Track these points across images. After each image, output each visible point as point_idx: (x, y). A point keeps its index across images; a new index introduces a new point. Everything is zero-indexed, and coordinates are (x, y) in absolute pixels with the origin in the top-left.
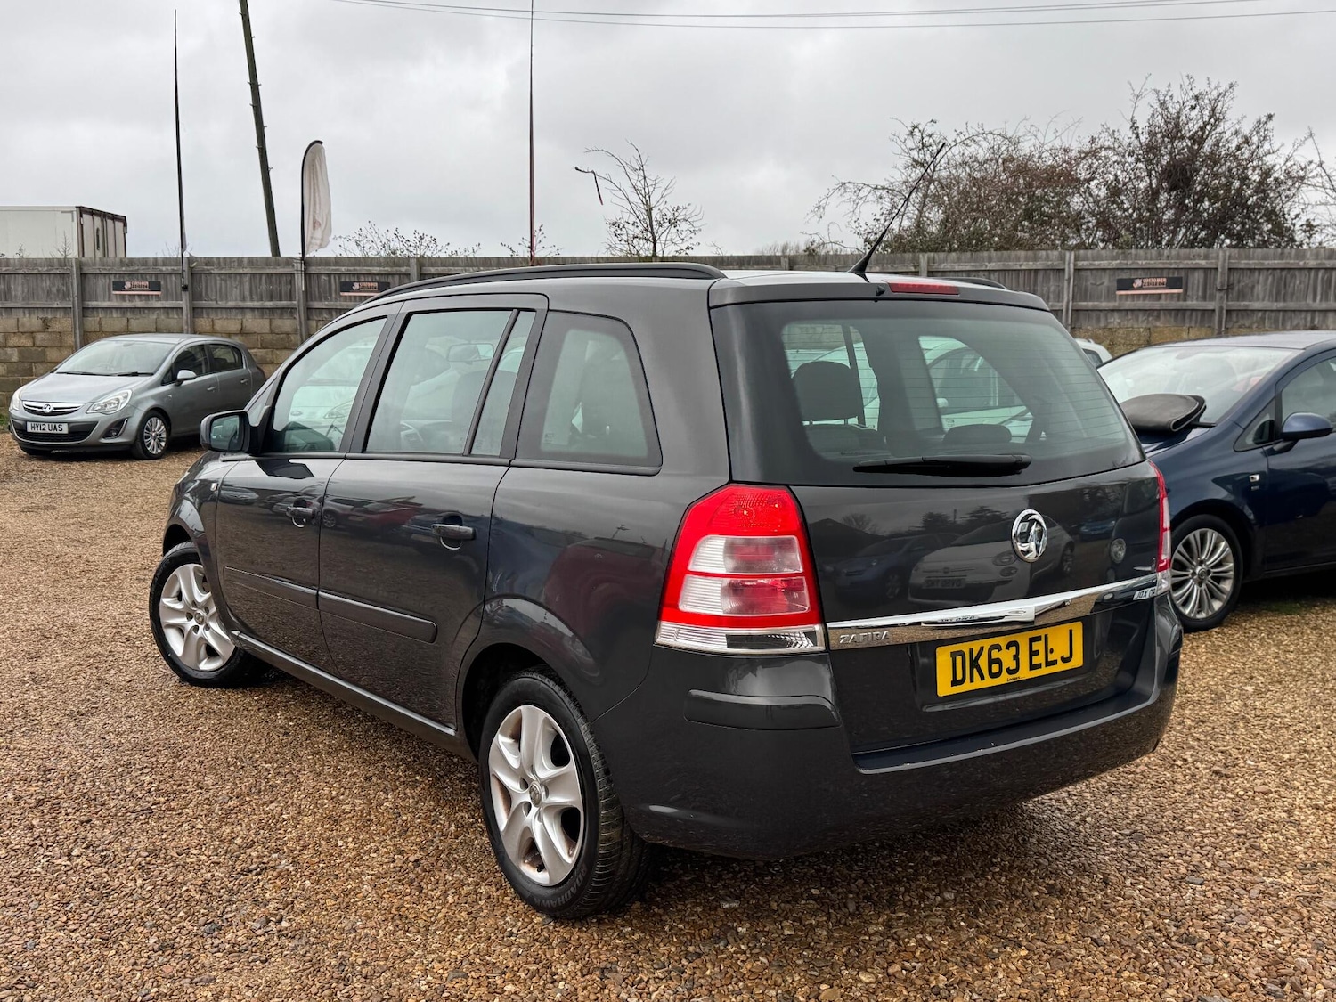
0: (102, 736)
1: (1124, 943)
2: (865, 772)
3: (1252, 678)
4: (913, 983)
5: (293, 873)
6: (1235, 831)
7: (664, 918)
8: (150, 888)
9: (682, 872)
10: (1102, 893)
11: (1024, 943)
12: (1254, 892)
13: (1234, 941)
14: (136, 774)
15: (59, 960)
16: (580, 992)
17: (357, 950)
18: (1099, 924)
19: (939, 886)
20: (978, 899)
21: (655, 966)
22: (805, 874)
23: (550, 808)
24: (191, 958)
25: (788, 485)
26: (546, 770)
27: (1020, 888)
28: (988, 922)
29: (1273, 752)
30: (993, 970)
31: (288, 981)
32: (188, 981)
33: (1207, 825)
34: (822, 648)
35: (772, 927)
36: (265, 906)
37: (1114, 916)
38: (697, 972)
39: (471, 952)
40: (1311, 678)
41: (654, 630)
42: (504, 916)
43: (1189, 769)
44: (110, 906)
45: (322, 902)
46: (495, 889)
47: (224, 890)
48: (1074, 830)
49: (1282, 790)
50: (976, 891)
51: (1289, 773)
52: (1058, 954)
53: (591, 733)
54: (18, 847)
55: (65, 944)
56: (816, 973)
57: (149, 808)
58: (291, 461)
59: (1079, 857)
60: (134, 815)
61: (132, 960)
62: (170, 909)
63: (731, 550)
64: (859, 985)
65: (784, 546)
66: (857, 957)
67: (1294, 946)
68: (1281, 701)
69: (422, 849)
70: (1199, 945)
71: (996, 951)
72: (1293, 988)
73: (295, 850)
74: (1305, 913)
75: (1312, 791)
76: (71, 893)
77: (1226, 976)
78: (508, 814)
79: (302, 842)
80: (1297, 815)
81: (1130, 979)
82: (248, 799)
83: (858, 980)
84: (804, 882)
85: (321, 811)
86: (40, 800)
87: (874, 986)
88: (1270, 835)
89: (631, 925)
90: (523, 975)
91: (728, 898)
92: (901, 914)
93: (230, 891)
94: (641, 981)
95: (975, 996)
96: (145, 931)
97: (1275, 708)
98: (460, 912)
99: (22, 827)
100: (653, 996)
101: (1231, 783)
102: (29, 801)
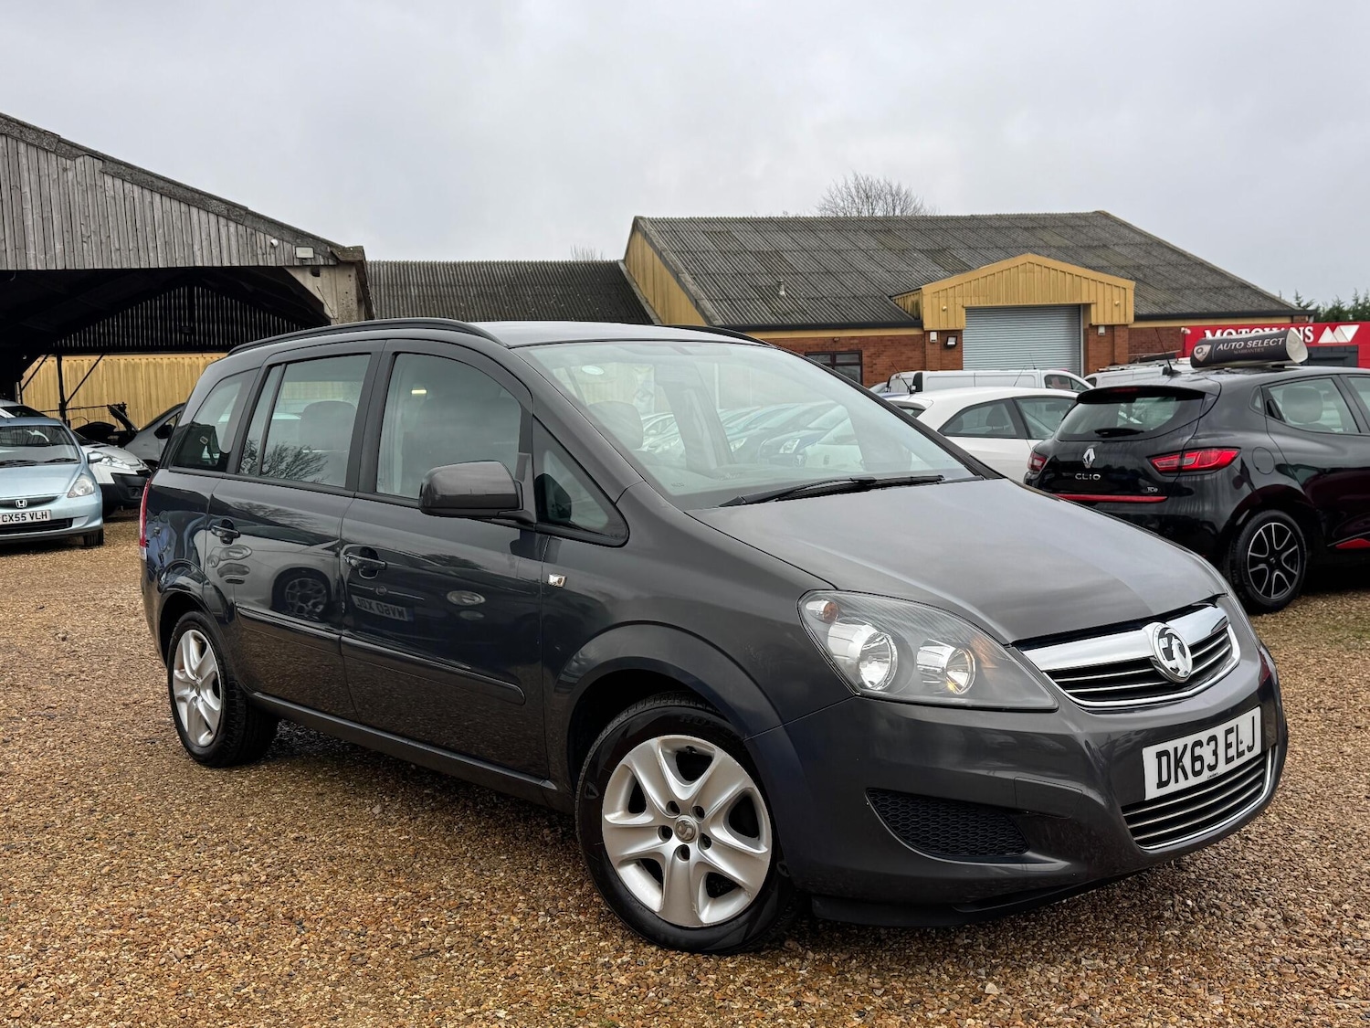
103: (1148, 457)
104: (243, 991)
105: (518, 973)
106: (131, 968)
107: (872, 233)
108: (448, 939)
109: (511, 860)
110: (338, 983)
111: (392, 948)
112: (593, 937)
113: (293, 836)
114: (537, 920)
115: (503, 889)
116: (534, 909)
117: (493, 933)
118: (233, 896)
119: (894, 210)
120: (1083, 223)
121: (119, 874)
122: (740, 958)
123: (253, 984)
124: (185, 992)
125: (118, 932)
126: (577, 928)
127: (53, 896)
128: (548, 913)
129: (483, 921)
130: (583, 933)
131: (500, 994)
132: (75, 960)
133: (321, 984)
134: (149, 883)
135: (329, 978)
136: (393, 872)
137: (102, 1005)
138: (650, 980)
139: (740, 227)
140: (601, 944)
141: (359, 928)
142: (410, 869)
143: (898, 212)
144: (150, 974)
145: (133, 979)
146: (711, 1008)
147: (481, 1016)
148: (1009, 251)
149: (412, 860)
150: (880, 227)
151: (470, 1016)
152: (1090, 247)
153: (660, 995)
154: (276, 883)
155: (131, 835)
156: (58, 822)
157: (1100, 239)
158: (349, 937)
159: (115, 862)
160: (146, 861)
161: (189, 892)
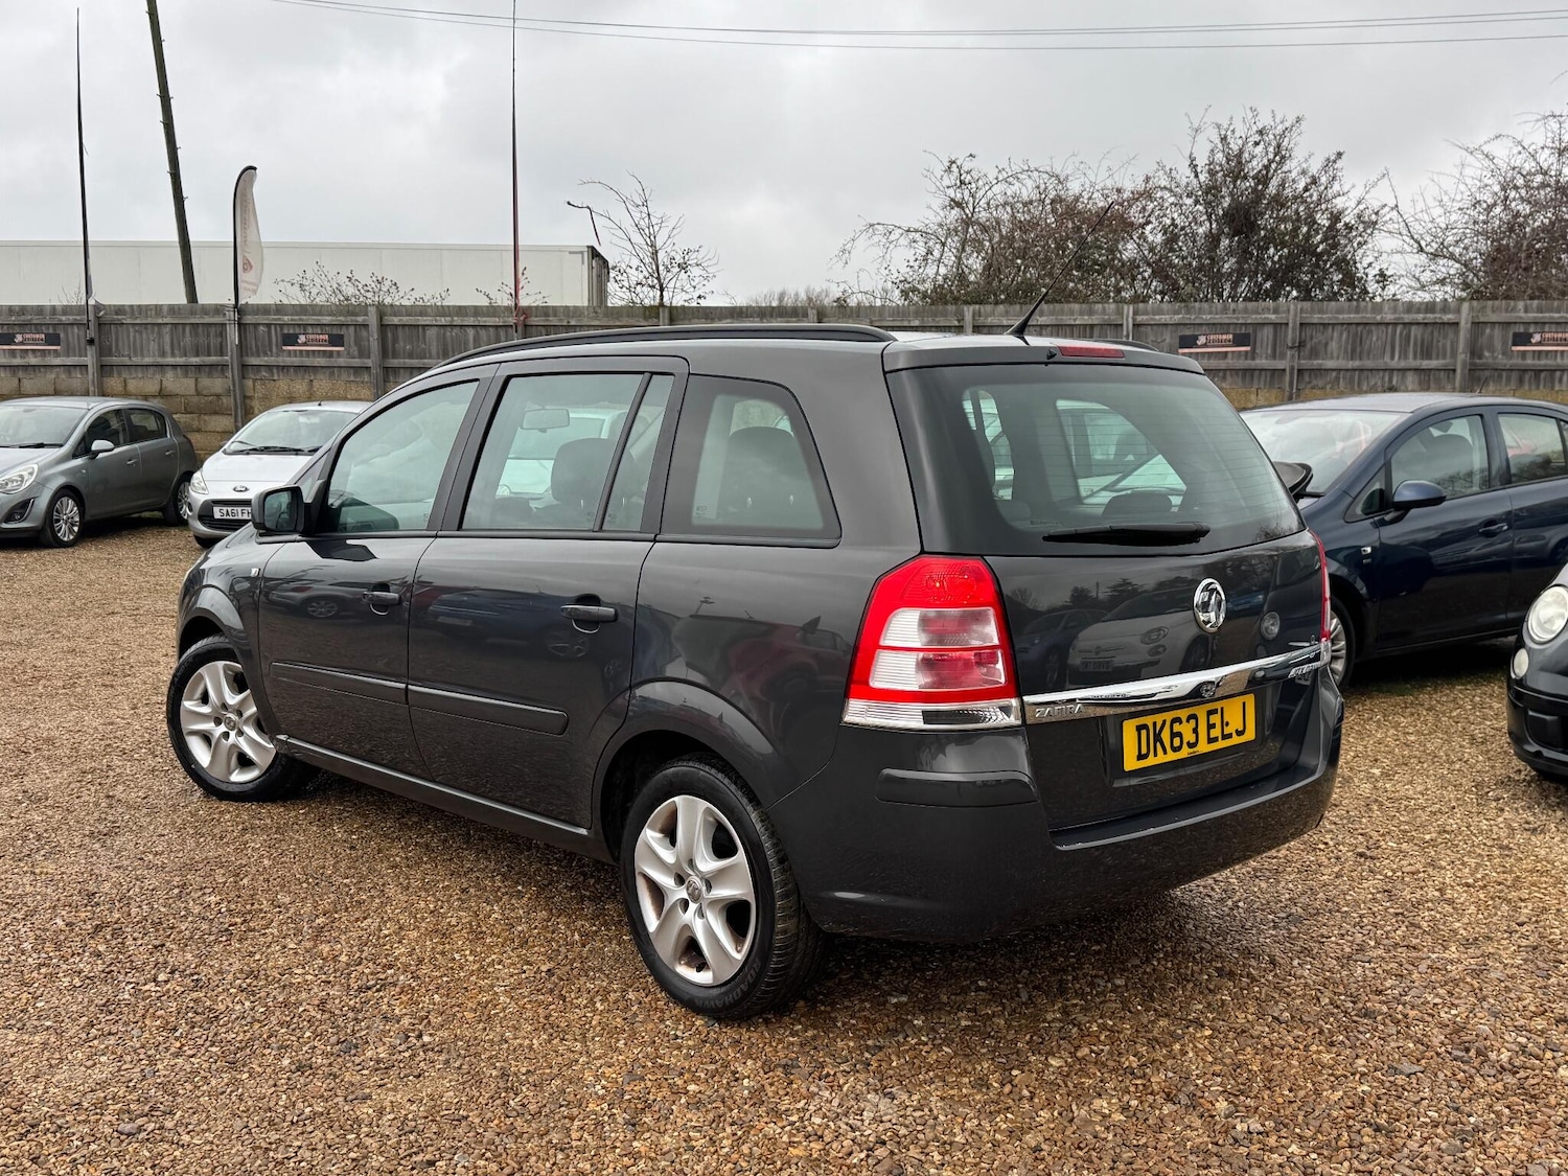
0: (139, 857)
1: (1305, 1018)
2: (1065, 848)
3: (1376, 760)
4: (1104, 1065)
5: (417, 988)
6: (1392, 910)
7: (833, 1015)
8: (262, 1010)
9: (838, 970)
10: (1273, 974)
11: (1208, 1023)
12: (1423, 967)
13: (1412, 1013)
14: (197, 895)
15: (189, 1086)
16: (767, 1087)
17: (516, 1060)
18: (1276, 1003)
19: (1106, 972)
20: (1150, 984)
21: (838, 1060)
22: (967, 967)
23: (713, 903)
24: (335, 1077)
25: (982, 556)
26: (707, 864)
27: (1189, 972)
28: (1164, 1006)
29: (1413, 833)
30: (1181, 1050)
31: (452, 1093)
32: (342, 1099)
33: (1362, 906)
34: (1019, 722)
35: (948, 1018)
36: (398, 1022)
37: (1289, 994)
38: (883, 1064)
39: (640, 1056)
40: (1436, 759)
41: (841, 709)
42: (662, 1021)
43: (1332, 852)
44: (224, 1030)
45: (458, 1015)
46: (644, 995)
47: (346, 1008)
48: (1228, 915)
49: (1430, 870)
50: (1146, 976)
51: (1433, 853)
52: (1243, 1031)
53: (762, 821)
54: (93, 974)
55: (189, 1070)
56: (1004, 1061)
57: (227, 930)
58: (349, 542)
59: (1240, 941)
60: (212, 938)
61: (271, 1082)
62: (294, 1030)
63: (925, 622)
64: (1051, 1069)
65: (979, 618)
66: (1041, 1043)
67: (1471, 1015)
68: (1411, 783)
69: (550, 959)
70: (1379, 1018)
71: (1180, 1032)
72: (1479, 1053)
73: (411, 965)
74: (1476, 985)
75: (1460, 870)
76: (173, 1019)
77: (1411, 1045)
78: (659, 914)
79: (414, 956)
80: (1449, 893)
81: (1319, 1052)
82: (336, 916)
83: (1048, 1065)
84: (968, 975)
85: (423, 925)
86: (97, 926)
87: (1066, 1069)
88: (1427, 914)
89: (800, 1023)
90: (703, 1075)
91: (894, 993)
92: (1075, 1002)
93: (353, 1009)
94: (828, 1075)
95: (1170, 1074)
96: (274, 1053)
97: (1407, 790)
98: (614, 1018)
99: (87, 954)
100: (845, 1088)
101: (1378, 864)
102: (84, 927)
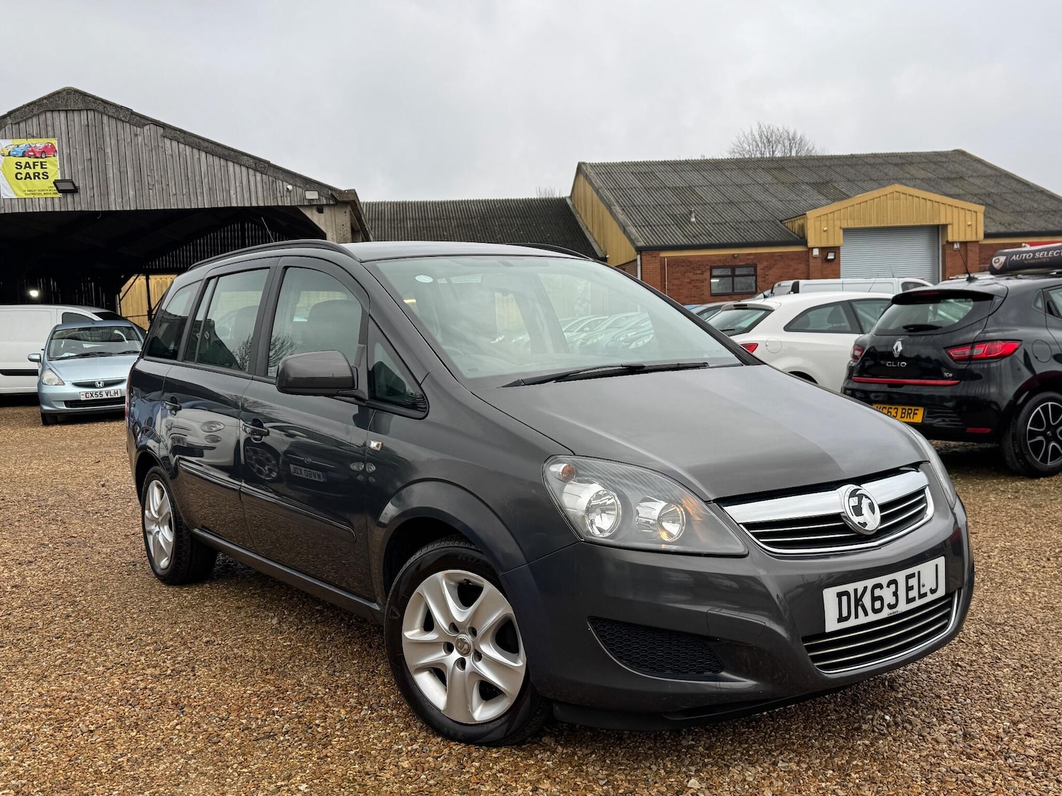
103: (945, 348)
104: (119, 760)
105: (328, 754)
106: (45, 739)
107: (768, 170)
108: (287, 726)
109: (360, 664)
110: (193, 756)
111: (243, 731)
112: (397, 728)
113: (205, 640)
114: (360, 713)
115: (345, 688)
116: (361, 704)
117: (323, 722)
118: (142, 685)
119: (791, 151)
120: (944, 159)
121: (67, 665)
122: (503, 749)
123: (129, 755)
124: (77, 759)
125: (48, 710)
126: (387, 719)
127: (13, 681)
128: (371, 707)
129: (318, 711)
130: (391, 725)
131: (308, 771)
132: (8, 731)
133: (179, 757)
134: (86, 673)
135: (187, 752)
136: (269, 671)
137: (13, 766)
138: (427, 765)
139: (662, 168)
140: (402, 734)
141: (224, 714)
142: (283, 668)
143: (794, 154)
144: (57, 744)
145: (44, 747)
146: (465, 790)
147: (286, 788)
148: (880, 183)
149: (287, 661)
150: (776, 165)
151: (279, 788)
152: (948, 179)
153: (429, 777)
154: (178, 676)
155: (89, 635)
156: (41, 624)
157: (958, 173)
158: (215, 721)
159: (69, 656)
160: (91, 656)
161: (112, 681)
